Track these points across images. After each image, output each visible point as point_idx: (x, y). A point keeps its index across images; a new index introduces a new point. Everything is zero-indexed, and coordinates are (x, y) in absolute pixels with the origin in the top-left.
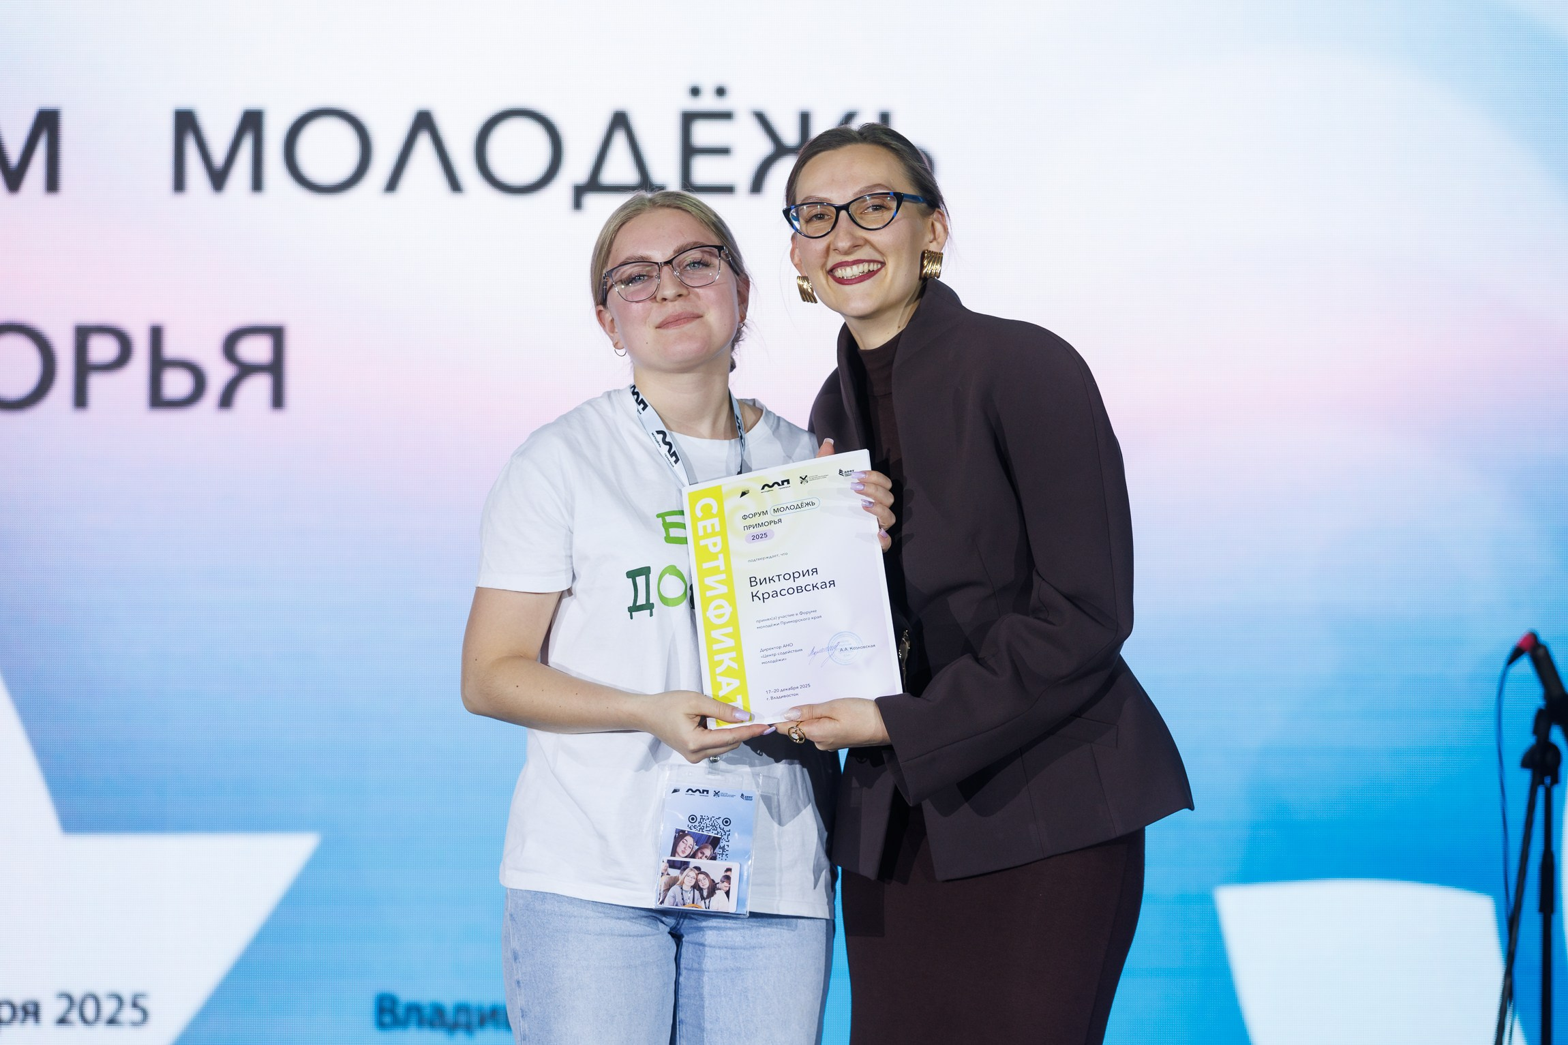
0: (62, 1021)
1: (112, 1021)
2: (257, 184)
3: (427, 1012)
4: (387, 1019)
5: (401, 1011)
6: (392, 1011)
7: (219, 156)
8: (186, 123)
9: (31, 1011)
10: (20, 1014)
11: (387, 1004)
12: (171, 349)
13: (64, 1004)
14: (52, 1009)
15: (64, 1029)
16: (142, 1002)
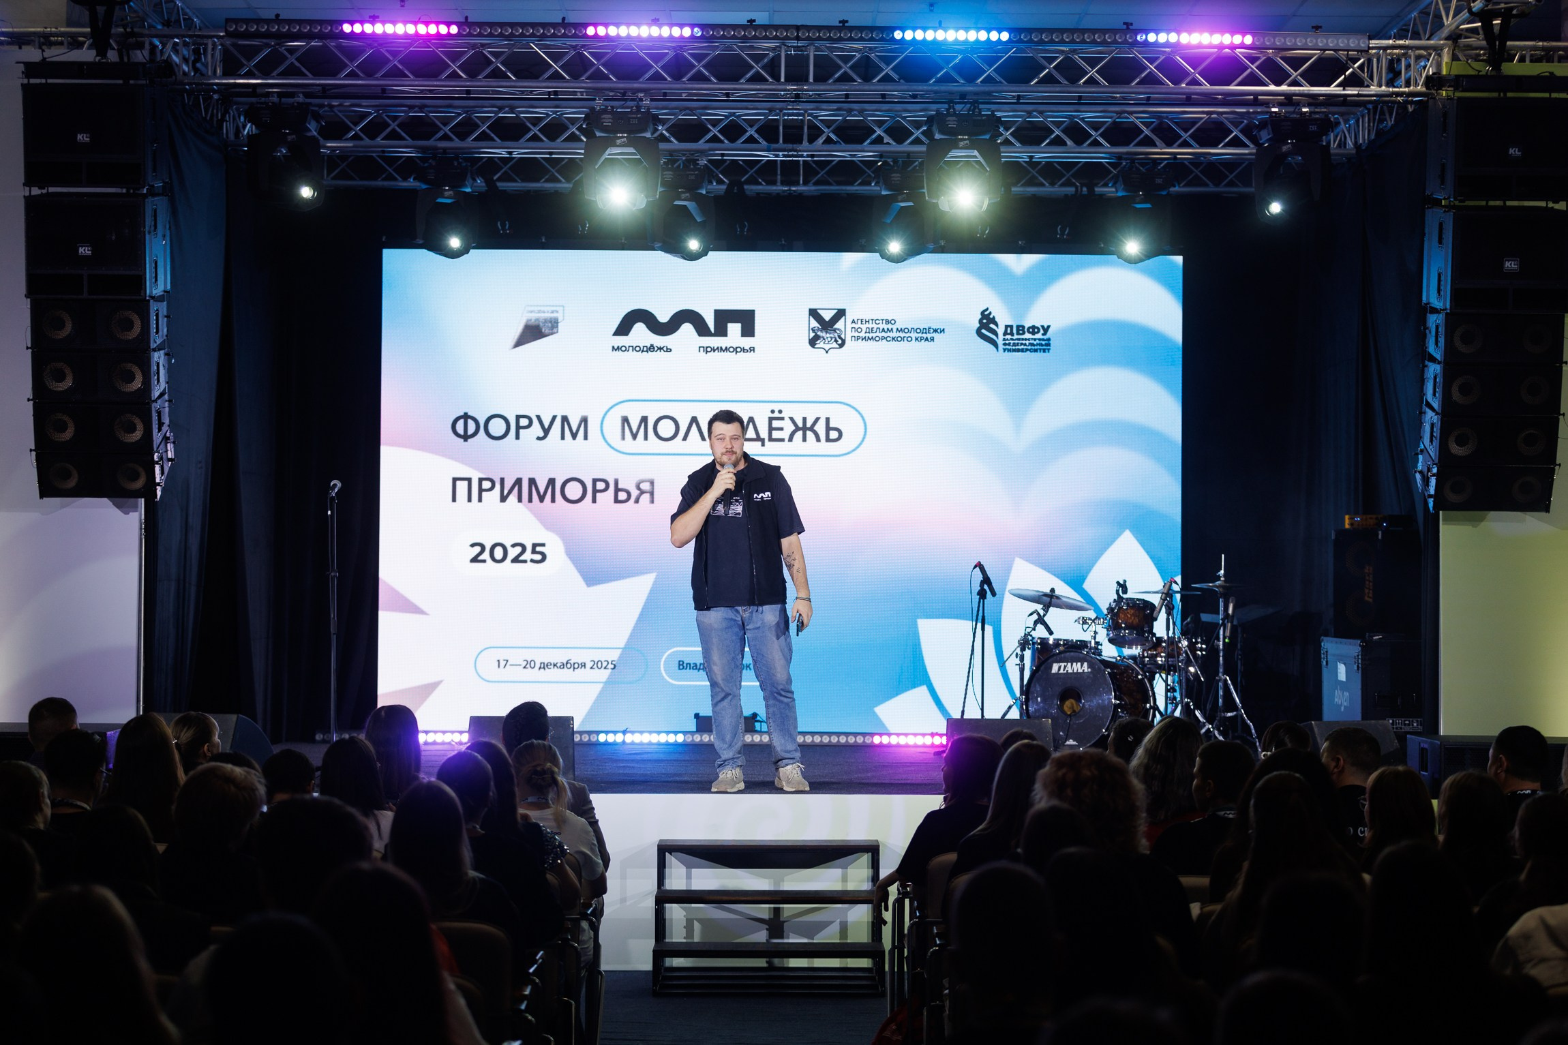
0: (591, 668)
1: (605, 668)
2: (646, 438)
3: (692, 665)
4: (681, 667)
5: (685, 665)
6: (682, 665)
7: (634, 431)
8: (625, 420)
9: (583, 665)
10: (580, 666)
11: (681, 663)
12: (620, 486)
13: (593, 663)
14: (589, 665)
15: (592, 670)
16: (613, 663)
